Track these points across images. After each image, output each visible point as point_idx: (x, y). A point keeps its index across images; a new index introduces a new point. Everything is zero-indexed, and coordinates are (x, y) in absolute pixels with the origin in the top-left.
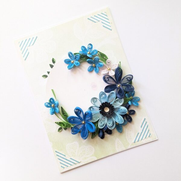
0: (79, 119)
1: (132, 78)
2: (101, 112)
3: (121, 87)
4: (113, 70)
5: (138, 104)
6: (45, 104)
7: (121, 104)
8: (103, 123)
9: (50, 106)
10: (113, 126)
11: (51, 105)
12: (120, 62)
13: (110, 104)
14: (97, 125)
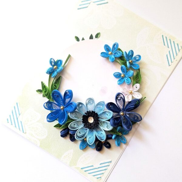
0: (62, 100)
1: (140, 121)
2: (84, 116)
3: (122, 117)
4: (133, 97)
6: (51, 59)
7: (107, 130)
8: (76, 126)
9: (53, 65)
10: (80, 137)
12: (145, 97)
13: (99, 119)
14: (70, 123)
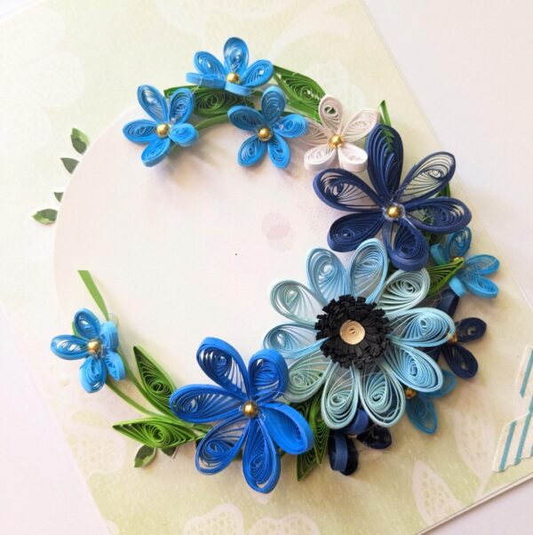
0: (226, 394)
1: (453, 168)
2: (326, 349)
3: (404, 217)
4: (357, 143)
5: (493, 288)
6: (53, 345)
7: (420, 295)
8: (344, 401)
9: (78, 349)
10: (393, 407)
11: (84, 346)
12: (383, 104)
13: (367, 302)
14: (319, 414)
